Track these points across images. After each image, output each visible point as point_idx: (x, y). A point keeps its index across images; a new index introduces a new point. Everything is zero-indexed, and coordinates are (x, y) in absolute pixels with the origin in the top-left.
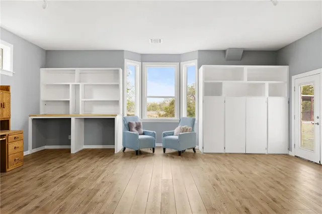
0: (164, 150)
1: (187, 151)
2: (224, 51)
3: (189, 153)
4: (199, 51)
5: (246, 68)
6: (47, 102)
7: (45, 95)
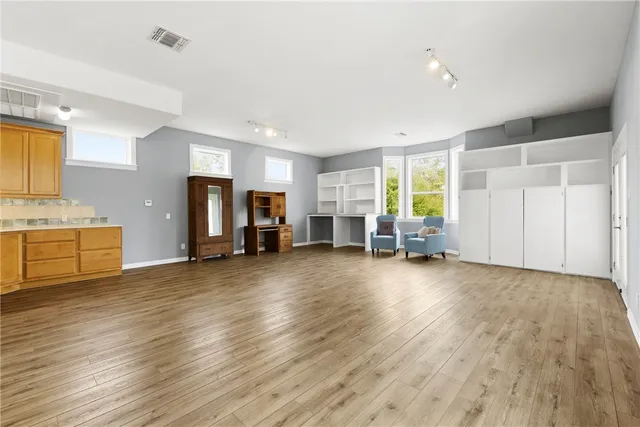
0: (407, 253)
1: (435, 256)
2: (503, 126)
3: (436, 259)
4: (467, 132)
5: (524, 147)
6: (324, 203)
7: (321, 197)
